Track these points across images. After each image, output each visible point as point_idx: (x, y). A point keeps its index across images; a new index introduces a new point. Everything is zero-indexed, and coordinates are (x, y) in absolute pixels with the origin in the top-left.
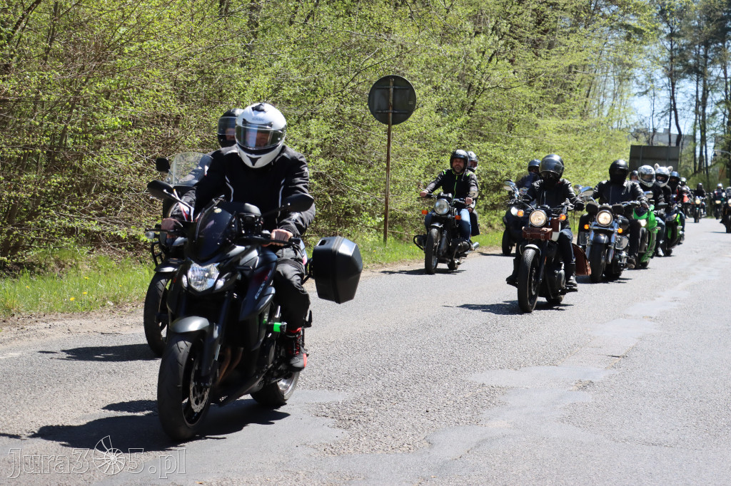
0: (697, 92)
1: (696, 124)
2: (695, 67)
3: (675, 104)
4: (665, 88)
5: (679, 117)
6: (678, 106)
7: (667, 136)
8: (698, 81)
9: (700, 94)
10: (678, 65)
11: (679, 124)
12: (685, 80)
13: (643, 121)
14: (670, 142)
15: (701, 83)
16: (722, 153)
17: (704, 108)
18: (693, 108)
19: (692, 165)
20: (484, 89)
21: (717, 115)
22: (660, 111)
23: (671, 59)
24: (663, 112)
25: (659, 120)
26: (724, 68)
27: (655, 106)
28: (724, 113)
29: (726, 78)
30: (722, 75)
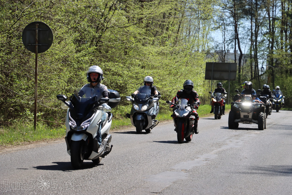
0: (252, 26)
1: (251, 48)
2: (249, 11)
3: (237, 35)
4: (231, 24)
5: (241, 44)
6: (239, 36)
7: (234, 55)
8: (251, 19)
9: (254, 28)
10: (238, 10)
11: (241, 47)
12: (243, 19)
13: (218, 45)
14: (235, 60)
15: (254, 21)
16: (269, 66)
17: (256, 37)
18: (249, 37)
19: (250, 74)
20: (107, 28)
21: (265, 41)
22: (228, 40)
23: (234, 5)
24: (230, 40)
25: (228, 45)
26: (268, 11)
27: (225, 36)
28: (269, 40)
29: (269, 17)
30: (267, 16)
